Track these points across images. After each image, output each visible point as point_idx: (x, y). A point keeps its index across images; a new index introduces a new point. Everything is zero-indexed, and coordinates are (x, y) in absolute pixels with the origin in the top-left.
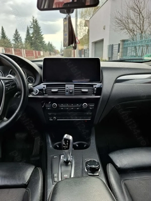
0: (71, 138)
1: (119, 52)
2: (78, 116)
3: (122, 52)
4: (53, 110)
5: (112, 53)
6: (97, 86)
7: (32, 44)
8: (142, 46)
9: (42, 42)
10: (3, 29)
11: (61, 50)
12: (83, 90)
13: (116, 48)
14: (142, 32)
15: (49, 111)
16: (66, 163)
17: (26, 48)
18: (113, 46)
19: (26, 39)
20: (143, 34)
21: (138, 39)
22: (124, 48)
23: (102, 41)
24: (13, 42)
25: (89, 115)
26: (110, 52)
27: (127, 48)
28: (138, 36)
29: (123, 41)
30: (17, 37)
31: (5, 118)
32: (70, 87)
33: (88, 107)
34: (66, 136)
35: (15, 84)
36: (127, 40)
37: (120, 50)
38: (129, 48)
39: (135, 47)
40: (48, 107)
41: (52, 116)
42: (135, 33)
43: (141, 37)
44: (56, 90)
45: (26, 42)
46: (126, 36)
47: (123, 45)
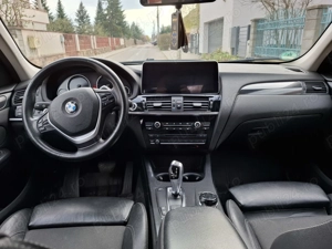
0: (180, 165)
1: (248, 39)
2: (188, 139)
3: (254, 39)
4: (155, 130)
5: (238, 42)
6: (214, 99)
7: (106, 26)
8: (288, 29)
9: (122, 24)
10: (59, 3)
11: (153, 35)
12: (195, 104)
13: (243, 32)
14: (287, 6)
15: (151, 132)
16: (175, 196)
17: (96, 33)
18: (238, 28)
19: (97, 19)
20: (290, 9)
21: (282, 18)
22: (256, 32)
23: (221, 20)
24: (76, 24)
25: (203, 138)
26: (235, 39)
27: (262, 32)
28: (281, 12)
29: (256, 21)
30: (82, 15)
31: (101, 140)
32: (178, 100)
33: (202, 127)
34: (174, 163)
35: (113, 98)
36: (263, 20)
37: (251, 36)
38: (265, 32)
39: (276, 31)
40: (149, 126)
41: (154, 138)
42: (276, 7)
43: (286, 14)
44: (159, 105)
45: (97, 24)
46: (260, 12)
47: (255, 27)
